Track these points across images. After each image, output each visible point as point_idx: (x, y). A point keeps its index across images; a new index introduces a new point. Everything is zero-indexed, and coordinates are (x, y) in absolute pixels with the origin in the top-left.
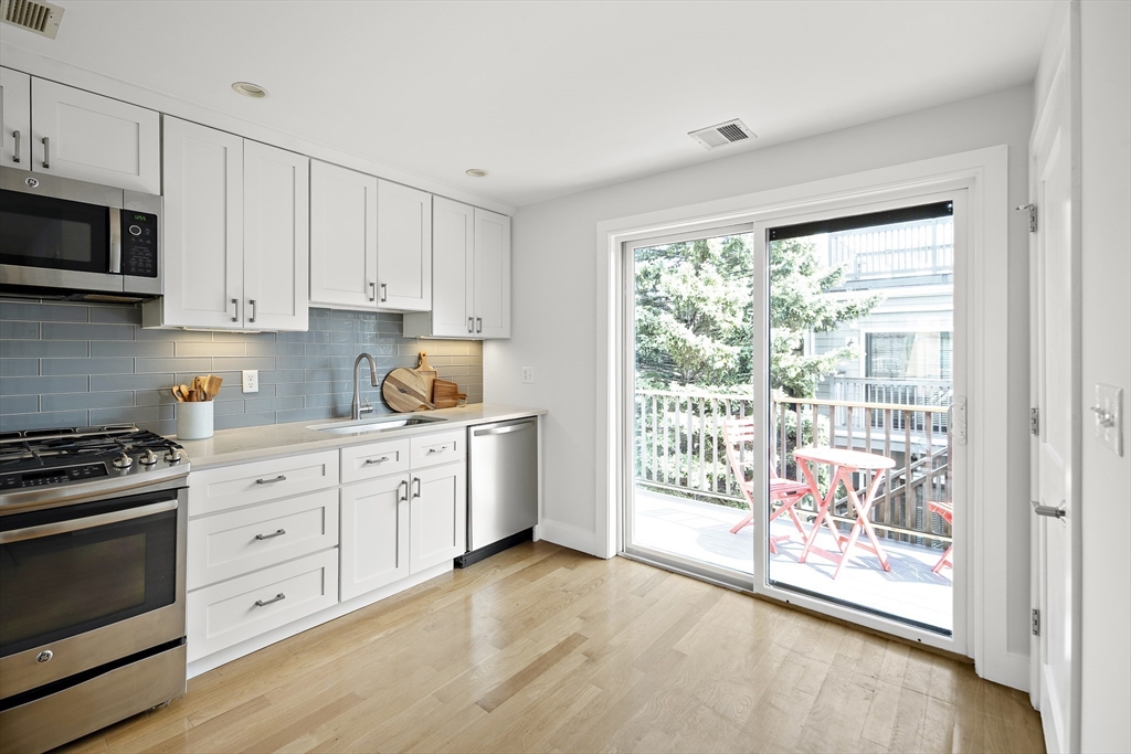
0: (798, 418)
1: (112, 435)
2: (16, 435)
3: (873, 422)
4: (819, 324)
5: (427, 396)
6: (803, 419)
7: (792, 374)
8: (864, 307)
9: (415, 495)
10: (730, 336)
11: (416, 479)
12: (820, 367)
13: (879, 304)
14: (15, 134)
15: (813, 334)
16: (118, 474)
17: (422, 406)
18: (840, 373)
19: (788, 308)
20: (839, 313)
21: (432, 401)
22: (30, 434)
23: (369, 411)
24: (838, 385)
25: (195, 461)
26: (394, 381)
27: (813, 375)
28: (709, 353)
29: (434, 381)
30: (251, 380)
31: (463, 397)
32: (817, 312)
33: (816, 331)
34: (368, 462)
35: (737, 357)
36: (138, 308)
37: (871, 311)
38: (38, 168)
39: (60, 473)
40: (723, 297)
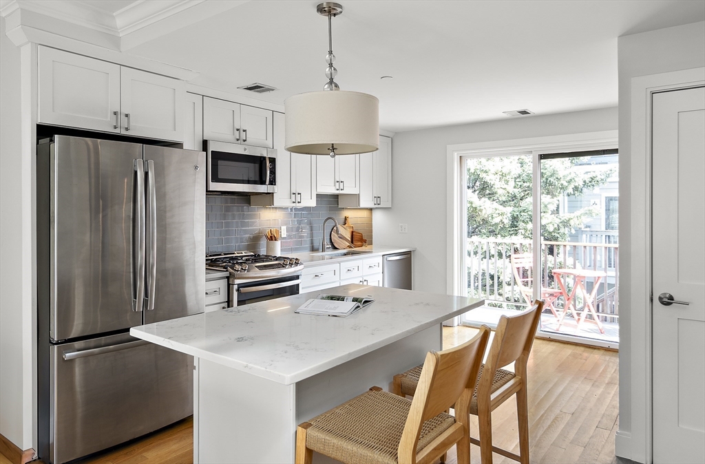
0: (555, 261)
3: (610, 264)
4: (570, 190)
5: (350, 240)
6: (558, 261)
7: (551, 229)
8: (603, 177)
10: (504, 200)
12: (572, 222)
13: (613, 175)
15: (566, 198)
17: (348, 246)
18: (586, 227)
19: (547, 179)
20: (585, 182)
21: (352, 242)
24: (584, 236)
27: (566, 229)
28: (489, 211)
29: (352, 232)
32: (569, 182)
33: (568, 195)
35: (509, 215)
37: (609, 180)
40: (500, 169)
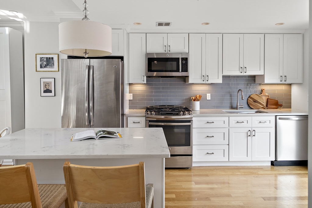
1: (180, 108)
2: (165, 106)
5: (265, 104)
9: (254, 136)
11: (254, 130)
14: (165, 46)
16: (180, 115)
17: (262, 108)
21: (267, 106)
22: (168, 106)
23: (242, 108)
25: (194, 115)
26: (252, 98)
29: (268, 99)
30: (209, 97)
31: (281, 106)
34: (237, 122)
36: (185, 79)
38: (169, 52)
39: (172, 113)
